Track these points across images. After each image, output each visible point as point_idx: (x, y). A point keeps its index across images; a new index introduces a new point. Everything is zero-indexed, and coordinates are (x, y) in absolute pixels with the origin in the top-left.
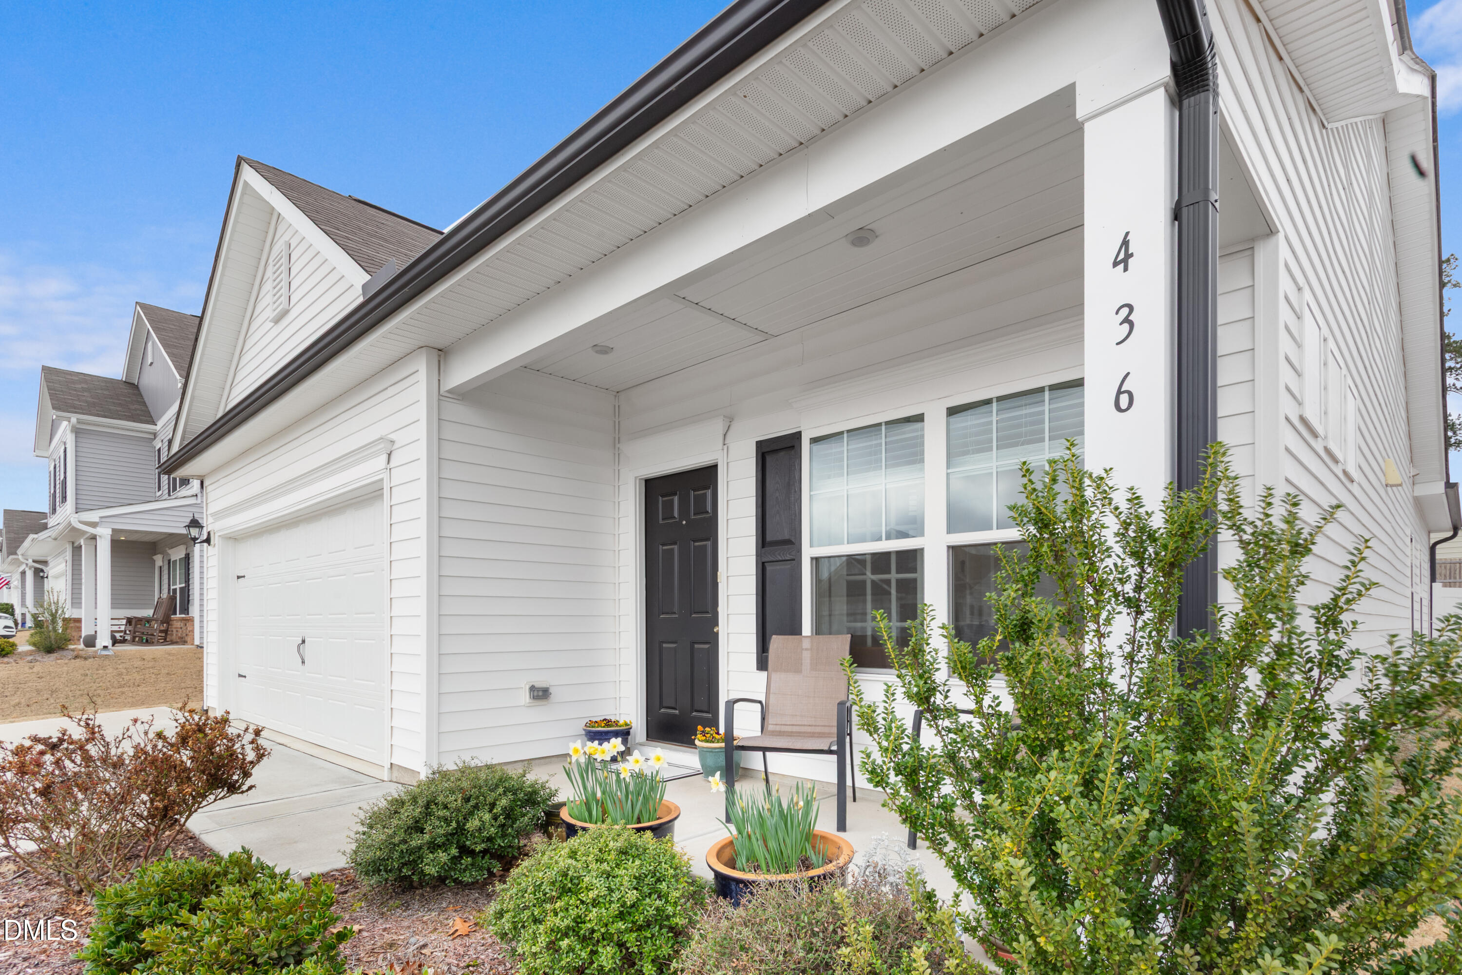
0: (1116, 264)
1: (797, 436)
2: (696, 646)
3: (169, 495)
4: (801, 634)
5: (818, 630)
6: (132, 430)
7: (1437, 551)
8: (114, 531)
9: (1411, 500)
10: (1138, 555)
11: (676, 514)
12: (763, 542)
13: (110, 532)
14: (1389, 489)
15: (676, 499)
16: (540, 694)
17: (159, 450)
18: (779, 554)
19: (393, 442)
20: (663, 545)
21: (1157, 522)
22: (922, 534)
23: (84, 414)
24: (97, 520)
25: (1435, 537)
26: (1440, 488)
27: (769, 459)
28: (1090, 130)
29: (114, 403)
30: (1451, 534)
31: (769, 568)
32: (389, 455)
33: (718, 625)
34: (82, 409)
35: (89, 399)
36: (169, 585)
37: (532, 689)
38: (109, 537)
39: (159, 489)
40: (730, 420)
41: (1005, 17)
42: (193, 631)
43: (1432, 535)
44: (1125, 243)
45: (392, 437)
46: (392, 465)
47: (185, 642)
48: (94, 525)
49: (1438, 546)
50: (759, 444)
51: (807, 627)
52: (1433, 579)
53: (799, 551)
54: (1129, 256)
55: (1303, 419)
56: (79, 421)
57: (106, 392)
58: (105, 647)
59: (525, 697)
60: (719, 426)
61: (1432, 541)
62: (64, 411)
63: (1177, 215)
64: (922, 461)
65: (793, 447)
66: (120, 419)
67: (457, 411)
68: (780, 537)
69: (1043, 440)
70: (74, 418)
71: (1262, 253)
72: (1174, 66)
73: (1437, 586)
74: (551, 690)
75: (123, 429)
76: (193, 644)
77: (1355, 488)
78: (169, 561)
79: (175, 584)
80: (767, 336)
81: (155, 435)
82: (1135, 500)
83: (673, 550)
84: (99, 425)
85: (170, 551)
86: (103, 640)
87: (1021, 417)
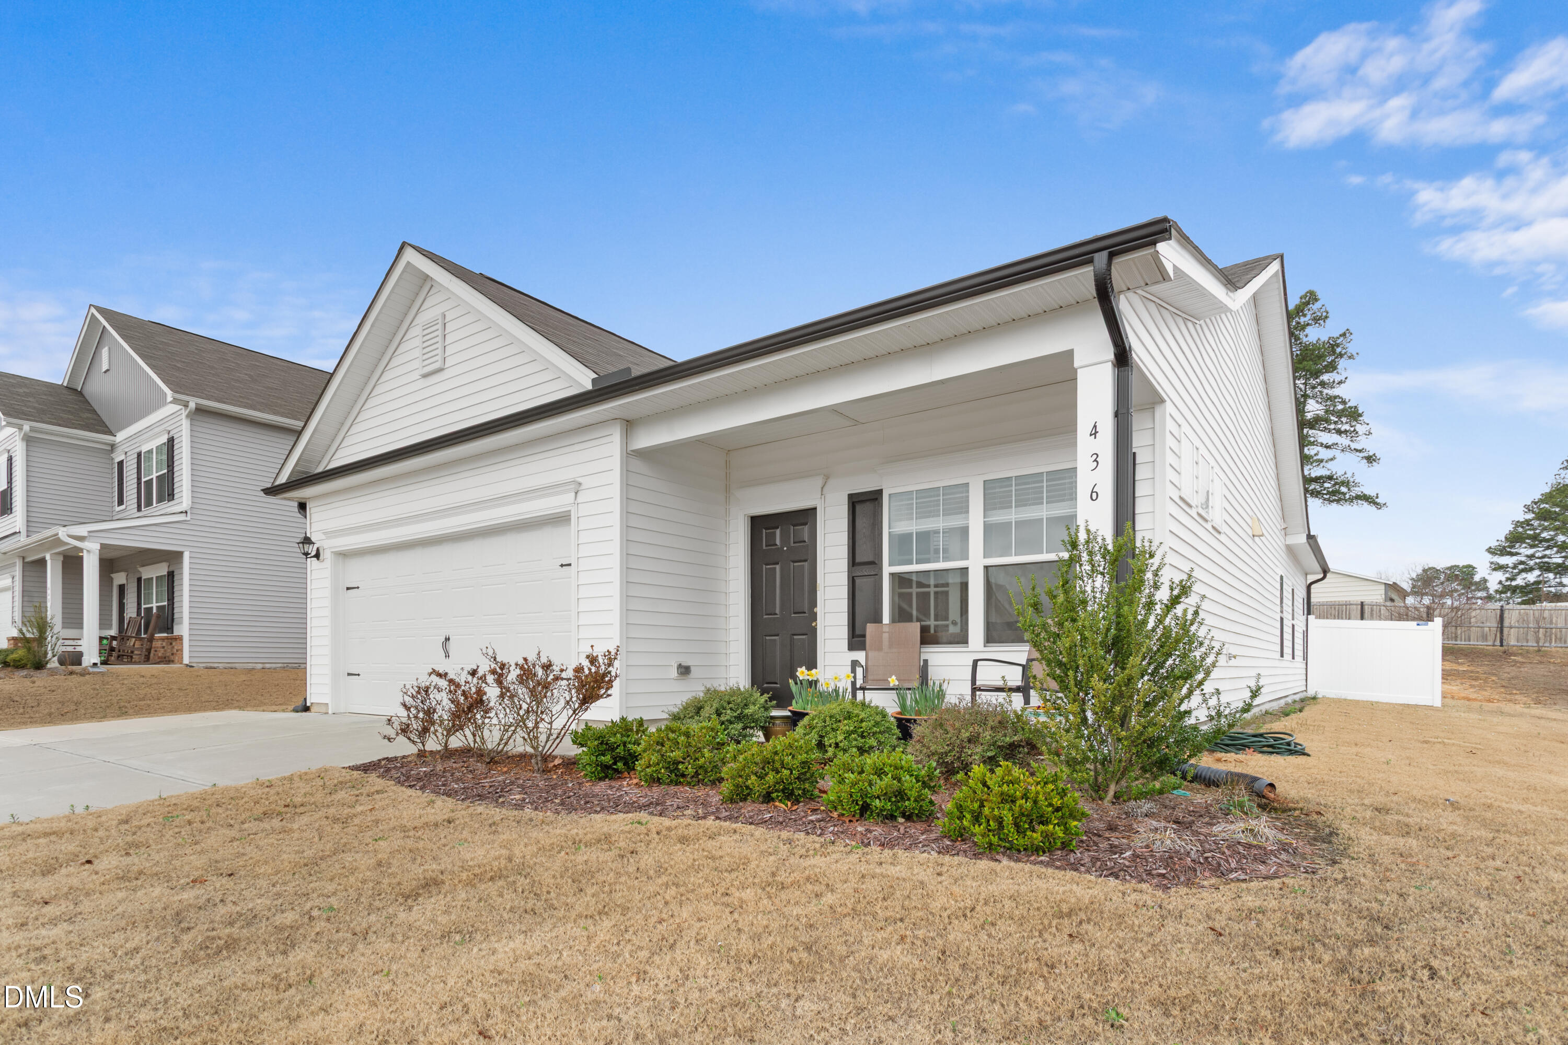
0: (1091, 435)
1: (879, 493)
2: (795, 637)
3: (139, 509)
4: (881, 622)
5: (893, 620)
6: (88, 441)
7: (1312, 591)
8: (103, 546)
9: (1284, 548)
10: (1104, 557)
11: (778, 542)
12: (853, 562)
13: (98, 547)
14: (1256, 539)
15: (778, 532)
16: (684, 670)
17: (121, 464)
18: (866, 570)
19: (580, 484)
20: (767, 564)
21: (1110, 547)
22: (967, 559)
23: (37, 421)
24: (85, 534)
25: (1311, 578)
26: (1303, 539)
27: (859, 508)
28: (1080, 373)
29: (64, 411)
30: (1321, 576)
31: (858, 581)
32: (576, 493)
33: (816, 620)
34: (32, 416)
35: (36, 405)
36: (139, 604)
37: (680, 666)
38: (98, 552)
39: (121, 502)
40: (827, 478)
41: (1041, 311)
42: (182, 650)
43: (1309, 577)
44: (1095, 426)
45: (580, 480)
46: (579, 500)
47: (170, 662)
48: (81, 539)
49: (1313, 586)
50: (849, 495)
51: (886, 619)
52: (1309, 613)
53: (881, 569)
54: (1096, 432)
55: (1181, 498)
56: (32, 429)
57: (50, 398)
58: (95, 664)
59: (674, 673)
60: (819, 481)
61: (1309, 582)
62: (16, 418)
63: (1116, 415)
64: (967, 512)
65: (876, 499)
66: (75, 428)
67: (637, 465)
68: (866, 559)
69: (1042, 503)
70: (26, 428)
71: (1158, 411)
72: (1115, 355)
73: (1311, 617)
74: (692, 669)
75: (78, 439)
76: (181, 663)
77: (1222, 538)
78: (139, 580)
79: (149, 601)
80: (856, 422)
81: (113, 447)
82: (1104, 539)
83: (775, 569)
84: (52, 434)
85: (141, 569)
86: (91, 656)
87: (1029, 488)
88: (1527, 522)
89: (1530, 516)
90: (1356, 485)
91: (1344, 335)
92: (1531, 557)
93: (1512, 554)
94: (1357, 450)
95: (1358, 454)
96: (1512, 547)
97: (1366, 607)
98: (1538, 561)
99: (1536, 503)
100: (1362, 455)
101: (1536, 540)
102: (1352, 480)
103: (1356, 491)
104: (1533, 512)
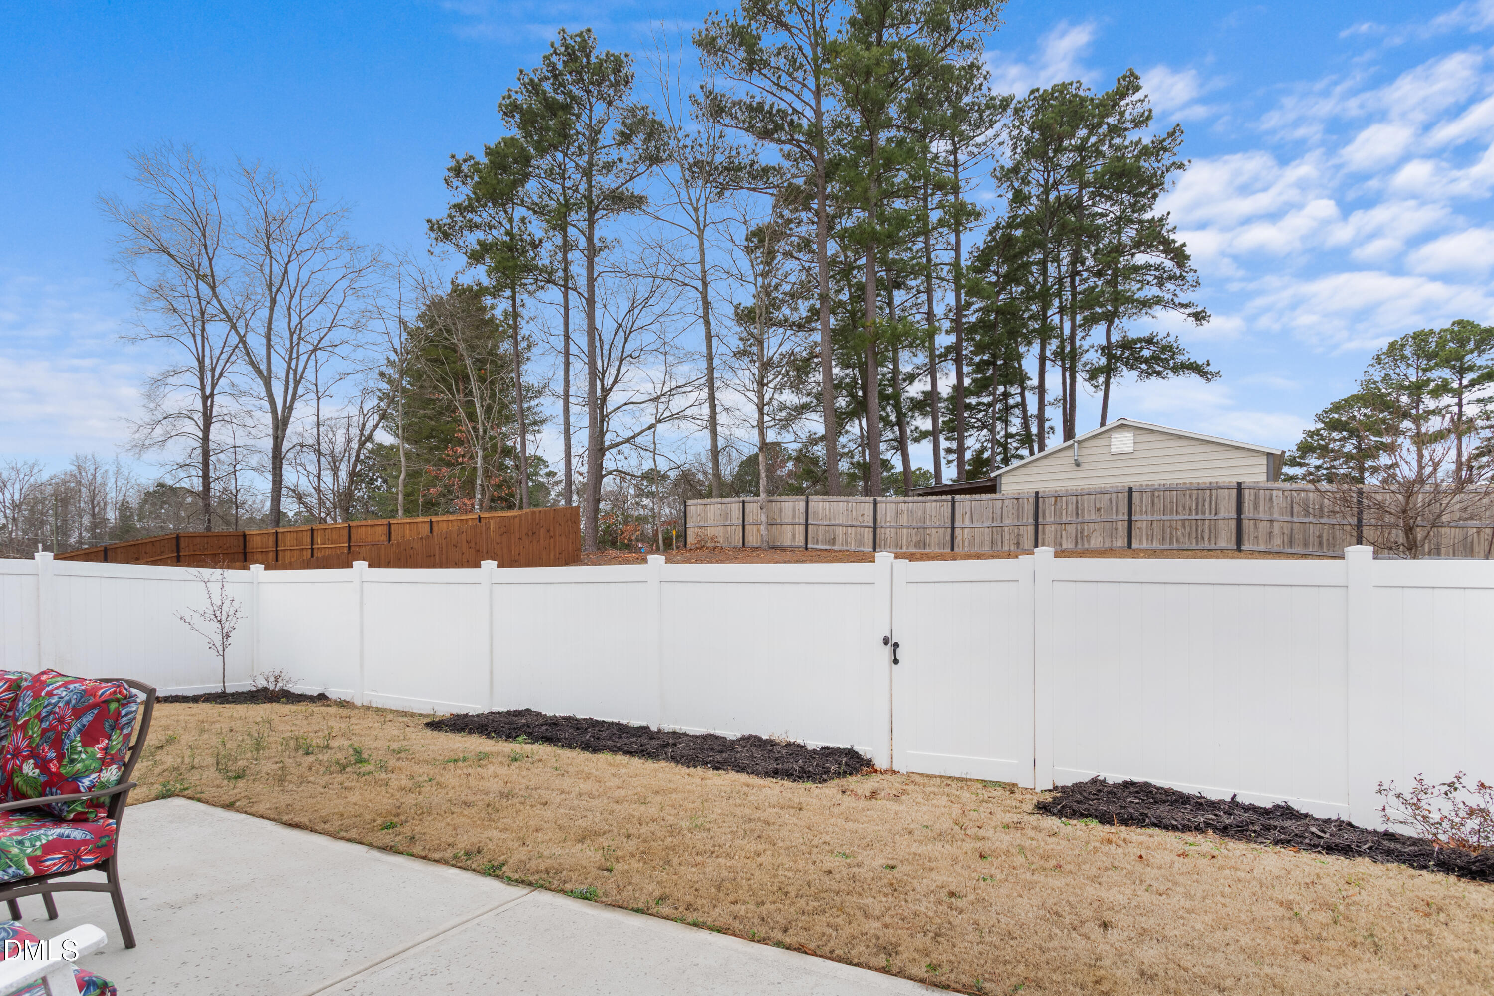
88: (1317, 432)
89: (1320, 425)
90: (1181, 352)
91: (1171, 134)
92: (1318, 468)
93: (1301, 465)
94: (1182, 305)
95: (1183, 310)
96: (1302, 457)
97: (1246, 493)
98: (1325, 472)
99: (1326, 412)
100: (1188, 311)
101: (1324, 451)
102: (1175, 345)
103: (1180, 358)
104: (1323, 422)
